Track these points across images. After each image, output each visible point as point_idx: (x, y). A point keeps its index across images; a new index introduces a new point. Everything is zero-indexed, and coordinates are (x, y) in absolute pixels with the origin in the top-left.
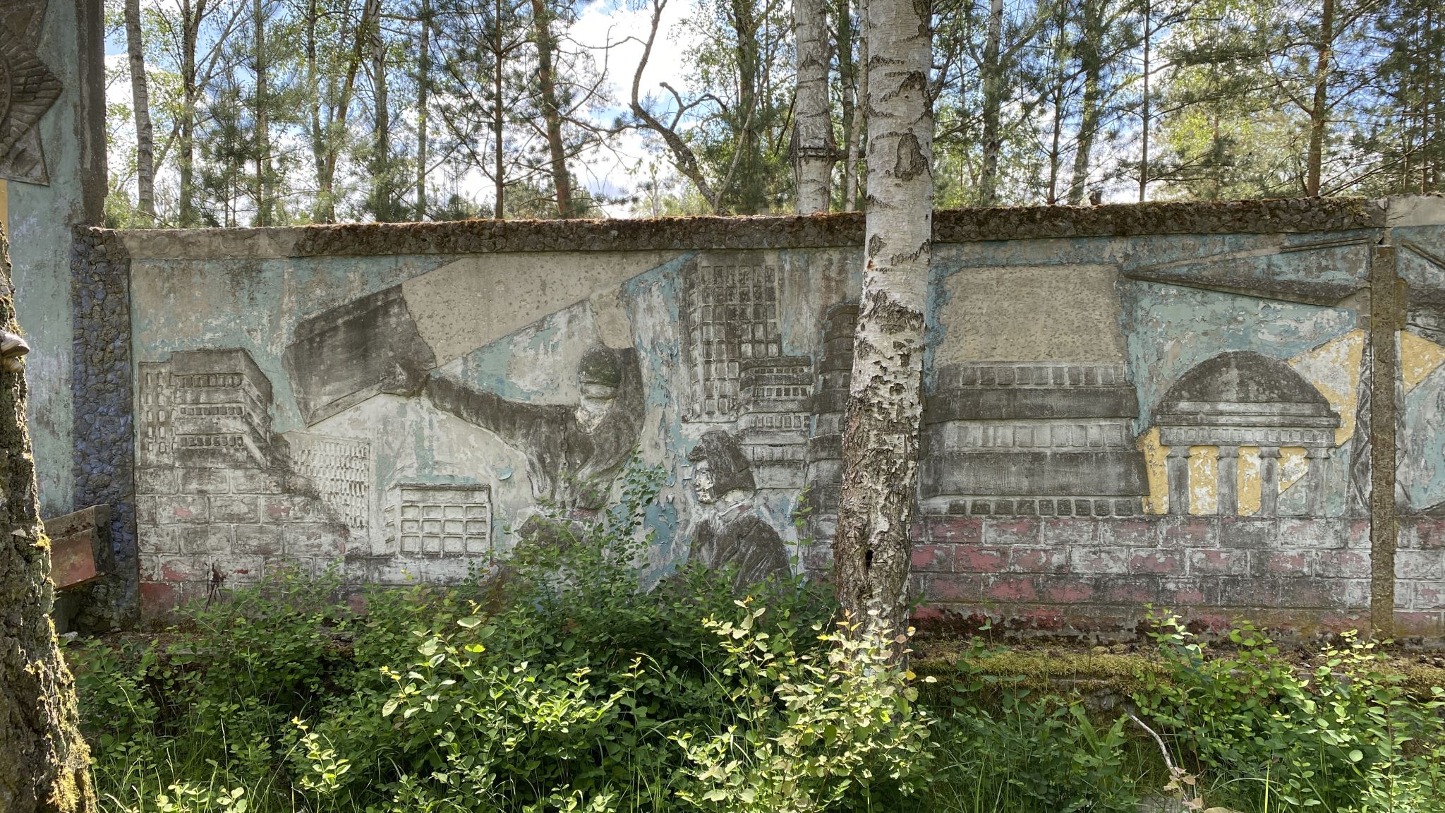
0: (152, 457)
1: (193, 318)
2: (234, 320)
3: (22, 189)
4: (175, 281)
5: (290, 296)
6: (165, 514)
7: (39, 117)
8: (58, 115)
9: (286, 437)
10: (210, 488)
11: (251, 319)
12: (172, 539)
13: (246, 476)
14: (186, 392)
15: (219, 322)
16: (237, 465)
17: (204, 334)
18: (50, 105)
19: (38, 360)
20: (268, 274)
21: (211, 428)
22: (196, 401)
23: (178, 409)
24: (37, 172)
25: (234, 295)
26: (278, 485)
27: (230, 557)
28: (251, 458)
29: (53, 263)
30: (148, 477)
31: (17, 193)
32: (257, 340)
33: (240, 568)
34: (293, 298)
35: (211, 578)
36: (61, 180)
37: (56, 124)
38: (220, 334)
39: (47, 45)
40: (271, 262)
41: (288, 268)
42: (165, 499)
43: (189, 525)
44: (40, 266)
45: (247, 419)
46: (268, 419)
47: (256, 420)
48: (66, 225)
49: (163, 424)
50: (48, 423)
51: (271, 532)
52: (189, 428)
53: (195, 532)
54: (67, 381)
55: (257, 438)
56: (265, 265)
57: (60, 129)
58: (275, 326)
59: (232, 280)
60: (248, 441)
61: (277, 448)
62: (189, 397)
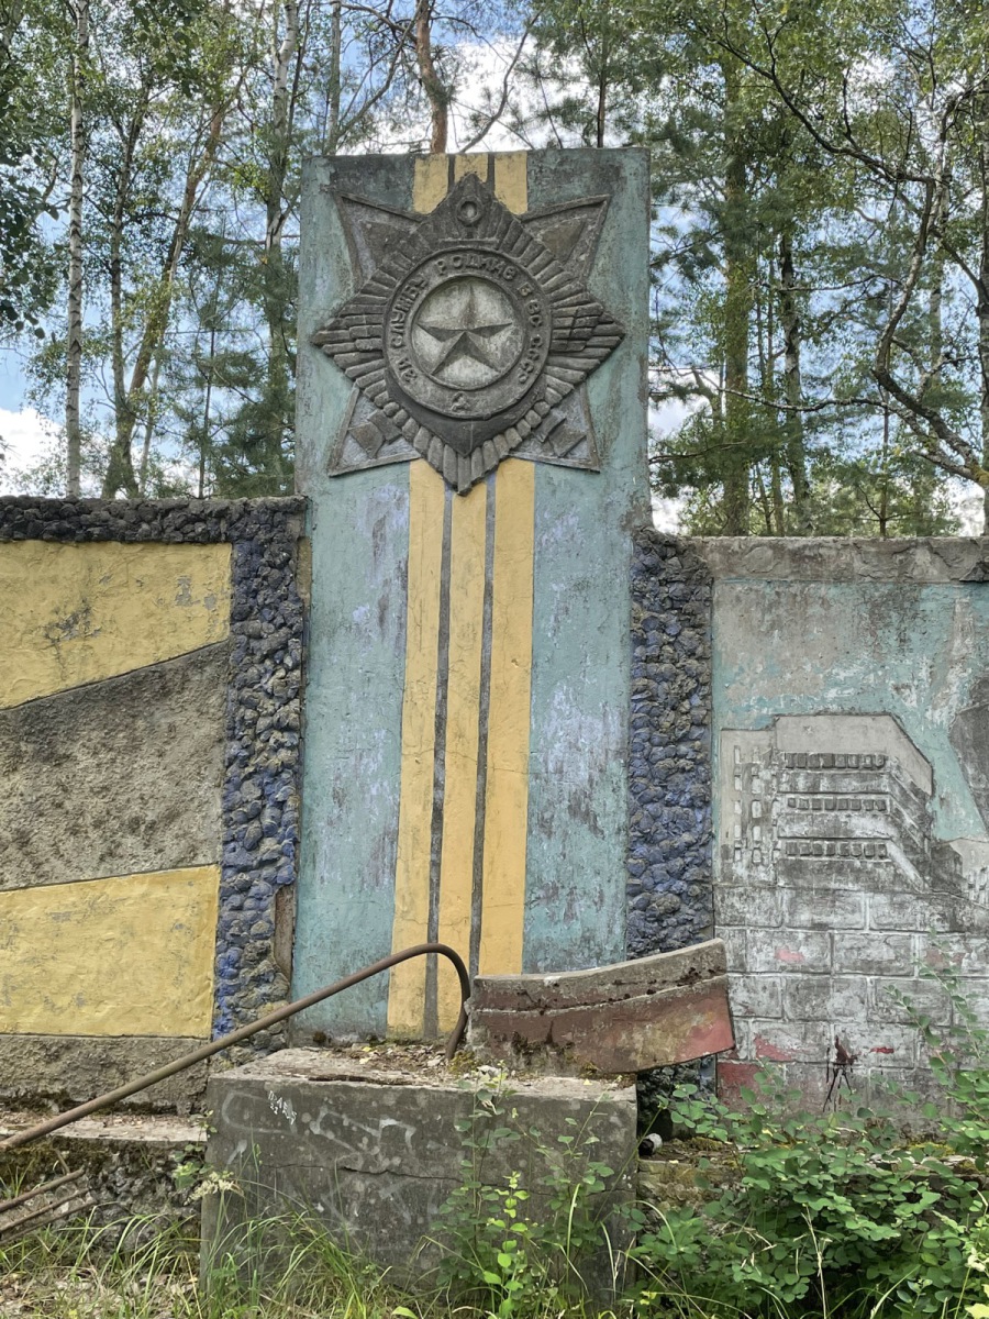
0: (740, 870)
1: (808, 668)
2: (874, 670)
3: (559, 476)
4: (781, 611)
5: (964, 637)
6: (762, 957)
7: (589, 373)
8: (616, 374)
9: (954, 846)
10: (834, 919)
11: (901, 670)
12: (772, 996)
13: (892, 904)
14: (797, 775)
15: (849, 673)
16: (876, 888)
17: (826, 690)
18: (604, 359)
19: (574, 722)
20: (928, 606)
21: (836, 828)
22: (813, 790)
23: (784, 800)
24: (583, 452)
25: (873, 634)
26: (943, 918)
27: (864, 1027)
28: (898, 877)
29: (599, 581)
30: (735, 900)
31: (550, 482)
32: (911, 700)
33: (879, 1043)
34: (968, 641)
35: (833, 1059)
36: (617, 464)
37: (612, 385)
38: (851, 691)
39: (603, 272)
40: (935, 588)
41: (960, 596)
42: (760, 935)
43: (799, 975)
44: (581, 586)
45: (895, 819)
46: (926, 820)
47: (909, 821)
48: (624, 528)
49: (757, 822)
50: (587, 813)
51: (932, 990)
52: (801, 828)
53: (809, 987)
54: (618, 753)
55: (910, 849)
56: (925, 592)
57: (618, 391)
58: (937, 680)
59: (872, 613)
60: (894, 850)
61: (941, 863)
62: (801, 784)
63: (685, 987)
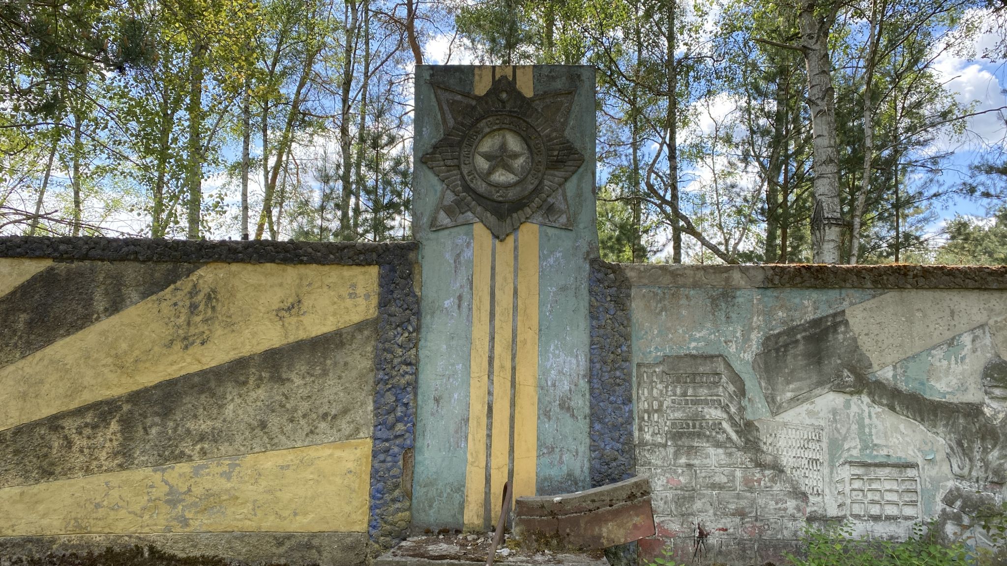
0: (648, 437)
1: (681, 331)
2: (714, 333)
3: (550, 231)
4: (666, 302)
5: (758, 316)
6: (659, 483)
7: (566, 179)
8: (580, 180)
9: (756, 423)
10: (696, 462)
11: (728, 333)
12: (665, 503)
13: (726, 454)
14: (676, 387)
15: (701, 334)
16: (718, 445)
17: (689, 343)
18: (574, 173)
19: (561, 360)
20: (741, 300)
21: (697, 414)
22: (684, 394)
23: (669, 399)
24: (563, 219)
25: (713, 314)
26: (751, 460)
27: (712, 518)
28: (729, 439)
29: (573, 286)
30: (646, 453)
31: (547, 235)
32: (733, 348)
33: (721, 526)
34: (761, 318)
35: (697, 535)
36: (581, 226)
37: (578, 186)
38: (703, 343)
39: (573, 128)
40: (743, 291)
41: (756, 296)
42: (659, 471)
43: (679, 492)
44: (564, 289)
45: (725, 408)
46: (741, 409)
47: (733, 410)
48: (585, 259)
49: (656, 411)
50: (569, 408)
51: (746, 498)
52: (678, 415)
53: (684, 498)
54: (584, 376)
55: (734, 424)
56: (738, 293)
57: (582, 189)
58: (746, 339)
59: (712, 303)
60: (726, 425)
61: (749, 432)
62: (678, 391)
63: (629, 503)
